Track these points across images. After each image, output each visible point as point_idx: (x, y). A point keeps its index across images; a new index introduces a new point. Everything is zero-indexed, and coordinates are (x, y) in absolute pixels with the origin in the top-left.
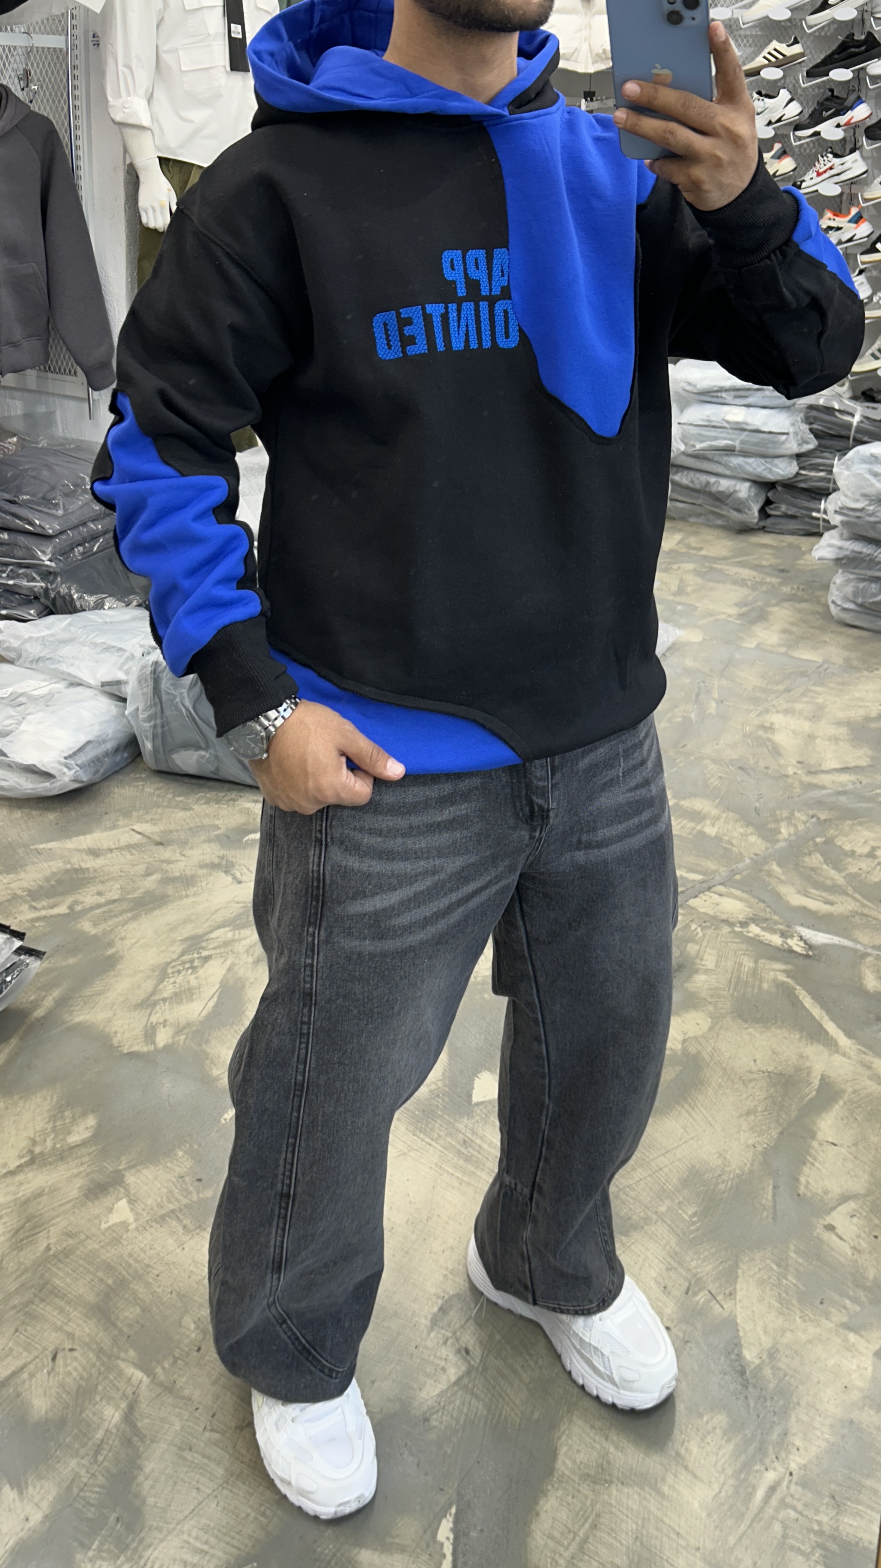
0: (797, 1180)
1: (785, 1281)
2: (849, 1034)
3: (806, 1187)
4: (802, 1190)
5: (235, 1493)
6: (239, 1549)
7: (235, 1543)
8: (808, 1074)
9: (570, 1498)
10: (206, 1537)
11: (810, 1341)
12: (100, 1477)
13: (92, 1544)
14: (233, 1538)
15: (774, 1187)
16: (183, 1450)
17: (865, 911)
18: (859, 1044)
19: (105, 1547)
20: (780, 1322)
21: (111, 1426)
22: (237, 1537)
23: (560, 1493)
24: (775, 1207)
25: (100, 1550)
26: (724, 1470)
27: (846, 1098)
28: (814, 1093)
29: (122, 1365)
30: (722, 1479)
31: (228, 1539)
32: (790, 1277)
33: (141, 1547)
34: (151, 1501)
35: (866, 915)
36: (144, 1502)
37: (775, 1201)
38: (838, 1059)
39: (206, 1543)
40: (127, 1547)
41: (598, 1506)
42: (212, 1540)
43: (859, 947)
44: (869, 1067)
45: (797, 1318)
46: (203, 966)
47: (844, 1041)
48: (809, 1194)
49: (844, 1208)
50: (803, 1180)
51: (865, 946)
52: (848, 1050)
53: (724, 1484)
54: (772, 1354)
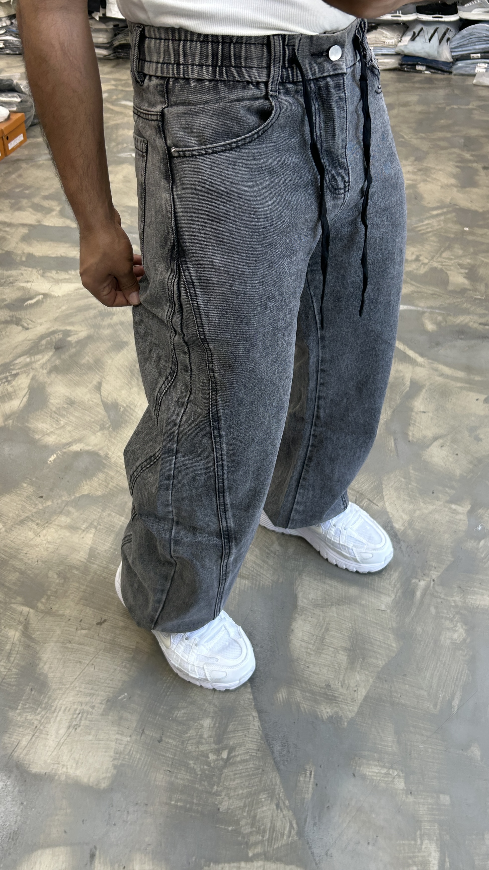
0: (407, 434)
1: (410, 486)
2: (422, 355)
3: (413, 437)
4: (410, 438)
5: (104, 659)
6: (114, 688)
7: (110, 685)
8: (403, 380)
9: (310, 618)
10: (91, 686)
11: (430, 513)
12: (14, 670)
13: (18, 706)
14: (108, 684)
15: (395, 440)
16: (66, 644)
17: (419, 290)
18: (429, 359)
19: (27, 706)
20: (411, 507)
21: (15, 641)
22: (111, 682)
23: (303, 617)
24: (397, 450)
25: (23, 708)
26: (395, 586)
27: (426, 388)
28: (408, 389)
29: (14, 606)
30: (395, 591)
31: (106, 685)
32: (413, 483)
33: (50, 701)
34: (51, 675)
35: (420, 292)
36: (46, 676)
37: (396, 447)
38: (418, 369)
39: (92, 689)
40: (41, 703)
41: (327, 619)
42: (96, 687)
43: (419, 309)
44: (436, 370)
45: (421, 503)
46: (14, 380)
47: (420, 359)
48: (415, 440)
49: (436, 443)
50: (410, 433)
51: (423, 308)
52: (423, 363)
53: (397, 593)
54: (411, 523)
